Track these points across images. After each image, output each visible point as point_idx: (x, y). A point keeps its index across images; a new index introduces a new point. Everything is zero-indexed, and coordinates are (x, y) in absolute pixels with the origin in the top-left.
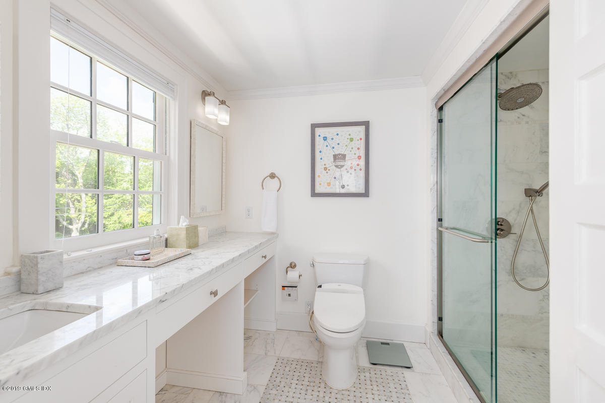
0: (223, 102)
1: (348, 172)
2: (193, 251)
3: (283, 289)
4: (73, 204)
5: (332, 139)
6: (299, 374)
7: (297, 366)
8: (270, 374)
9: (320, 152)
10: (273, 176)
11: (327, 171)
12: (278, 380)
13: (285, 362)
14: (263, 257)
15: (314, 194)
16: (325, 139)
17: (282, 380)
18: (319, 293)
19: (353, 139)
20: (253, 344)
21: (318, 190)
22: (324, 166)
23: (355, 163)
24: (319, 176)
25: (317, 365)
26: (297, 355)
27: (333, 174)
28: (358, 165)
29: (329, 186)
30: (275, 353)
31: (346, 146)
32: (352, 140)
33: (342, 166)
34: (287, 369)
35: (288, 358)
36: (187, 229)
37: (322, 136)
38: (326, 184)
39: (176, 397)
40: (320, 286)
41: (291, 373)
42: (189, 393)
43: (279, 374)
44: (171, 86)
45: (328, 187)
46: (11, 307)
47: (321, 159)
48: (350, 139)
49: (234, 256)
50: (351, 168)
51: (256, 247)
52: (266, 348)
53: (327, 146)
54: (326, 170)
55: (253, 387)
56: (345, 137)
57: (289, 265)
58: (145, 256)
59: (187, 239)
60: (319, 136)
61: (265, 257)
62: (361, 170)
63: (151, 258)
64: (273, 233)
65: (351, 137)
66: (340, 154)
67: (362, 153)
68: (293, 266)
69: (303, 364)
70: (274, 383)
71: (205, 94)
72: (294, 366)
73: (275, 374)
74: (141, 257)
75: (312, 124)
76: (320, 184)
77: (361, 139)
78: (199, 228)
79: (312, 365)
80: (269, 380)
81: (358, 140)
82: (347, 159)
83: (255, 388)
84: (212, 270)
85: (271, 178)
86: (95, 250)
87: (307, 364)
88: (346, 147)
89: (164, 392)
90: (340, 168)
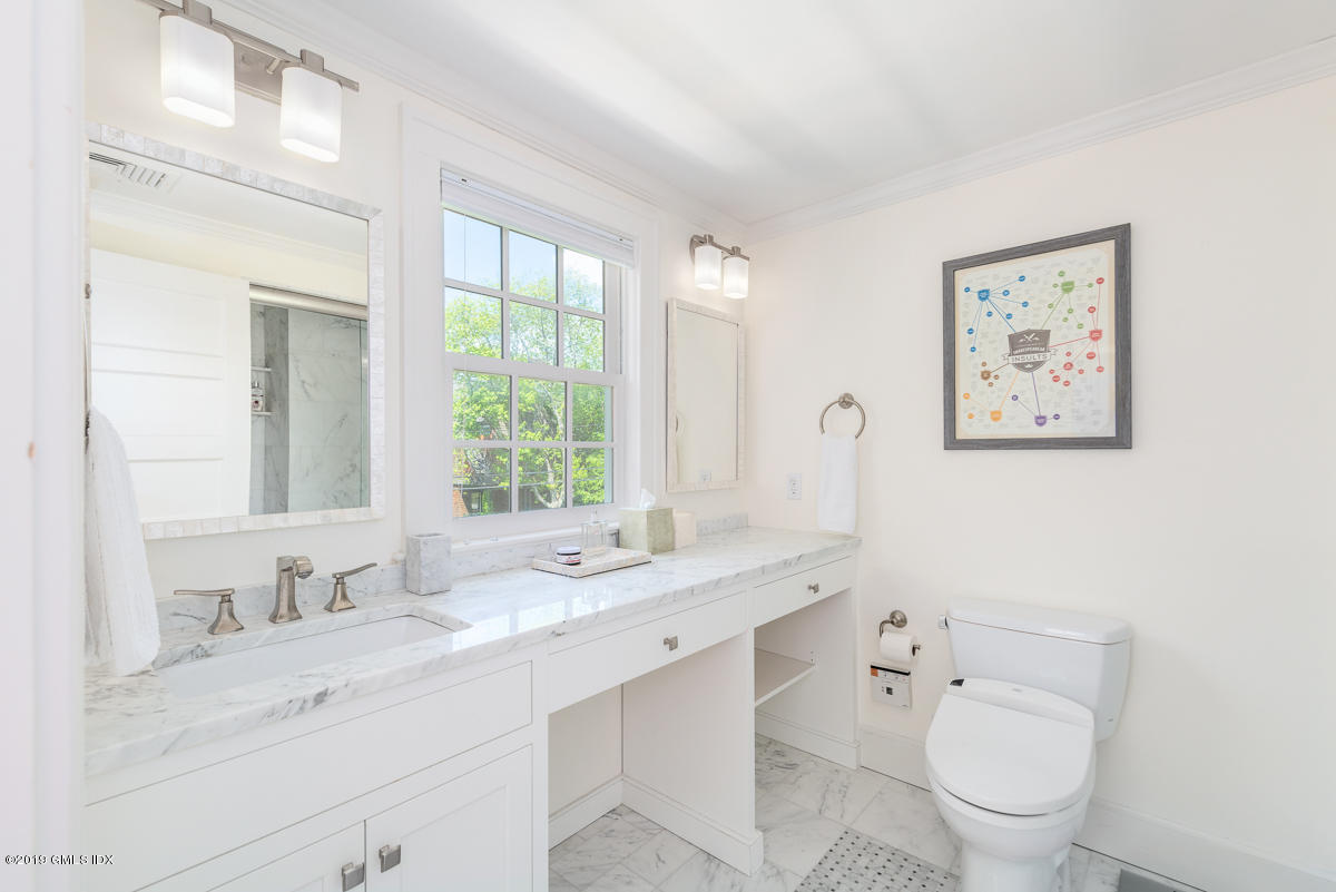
0: (735, 252)
1: (1056, 379)
2: (654, 558)
3: (874, 674)
4: (552, 467)
5: (1006, 293)
6: (889, 884)
7: (888, 864)
8: (819, 857)
9: (970, 331)
10: (846, 402)
11: (991, 380)
12: (835, 876)
13: (862, 843)
14: (810, 587)
15: (952, 442)
16: (984, 295)
17: (843, 880)
18: (951, 698)
19: (1072, 283)
20: (796, 781)
21: (963, 432)
22: (983, 369)
23: (1081, 349)
24: (967, 396)
25: (942, 880)
26: (894, 840)
27: (1010, 388)
28: (1091, 356)
29: (995, 419)
30: (842, 816)
31: (1050, 306)
32: (1068, 287)
33: (1037, 365)
34: (863, 861)
35: (870, 837)
36: (650, 515)
37: (975, 288)
38: (989, 415)
39: (632, 832)
40: (959, 682)
41: (871, 874)
42: (655, 835)
43: (841, 865)
44: (629, 242)
45: (992, 423)
46: (388, 607)
47: (973, 349)
48: (1063, 285)
49: (722, 575)
50: (1069, 366)
51: (786, 563)
52: (824, 798)
53: (990, 314)
54: (986, 379)
55: (775, 870)
56: (1045, 283)
57: (888, 619)
58: (573, 557)
59: (649, 535)
60: (967, 290)
61: (815, 589)
62: (1100, 369)
63: (582, 561)
64: (847, 537)
65: (1067, 279)
66: (1029, 332)
67: (1106, 321)
68: (896, 620)
69: (905, 864)
70: (824, 880)
71: (697, 241)
72: (881, 860)
73: (830, 863)
74: (565, 559)
75: (944, 264)
76: (971, 416)
77: (1100, 281)
78: (674, 514)
79: (930, 875)
80: (814, 871)
81: (1090, 285)
82: (1052, 342)
83: (779, 873)
84: (665, 595)
85: (842, 406)
86: (500, 540)
87: (916, 869)
88: (1050, 310)
89: (615, 816)
90: (1029, 370)
